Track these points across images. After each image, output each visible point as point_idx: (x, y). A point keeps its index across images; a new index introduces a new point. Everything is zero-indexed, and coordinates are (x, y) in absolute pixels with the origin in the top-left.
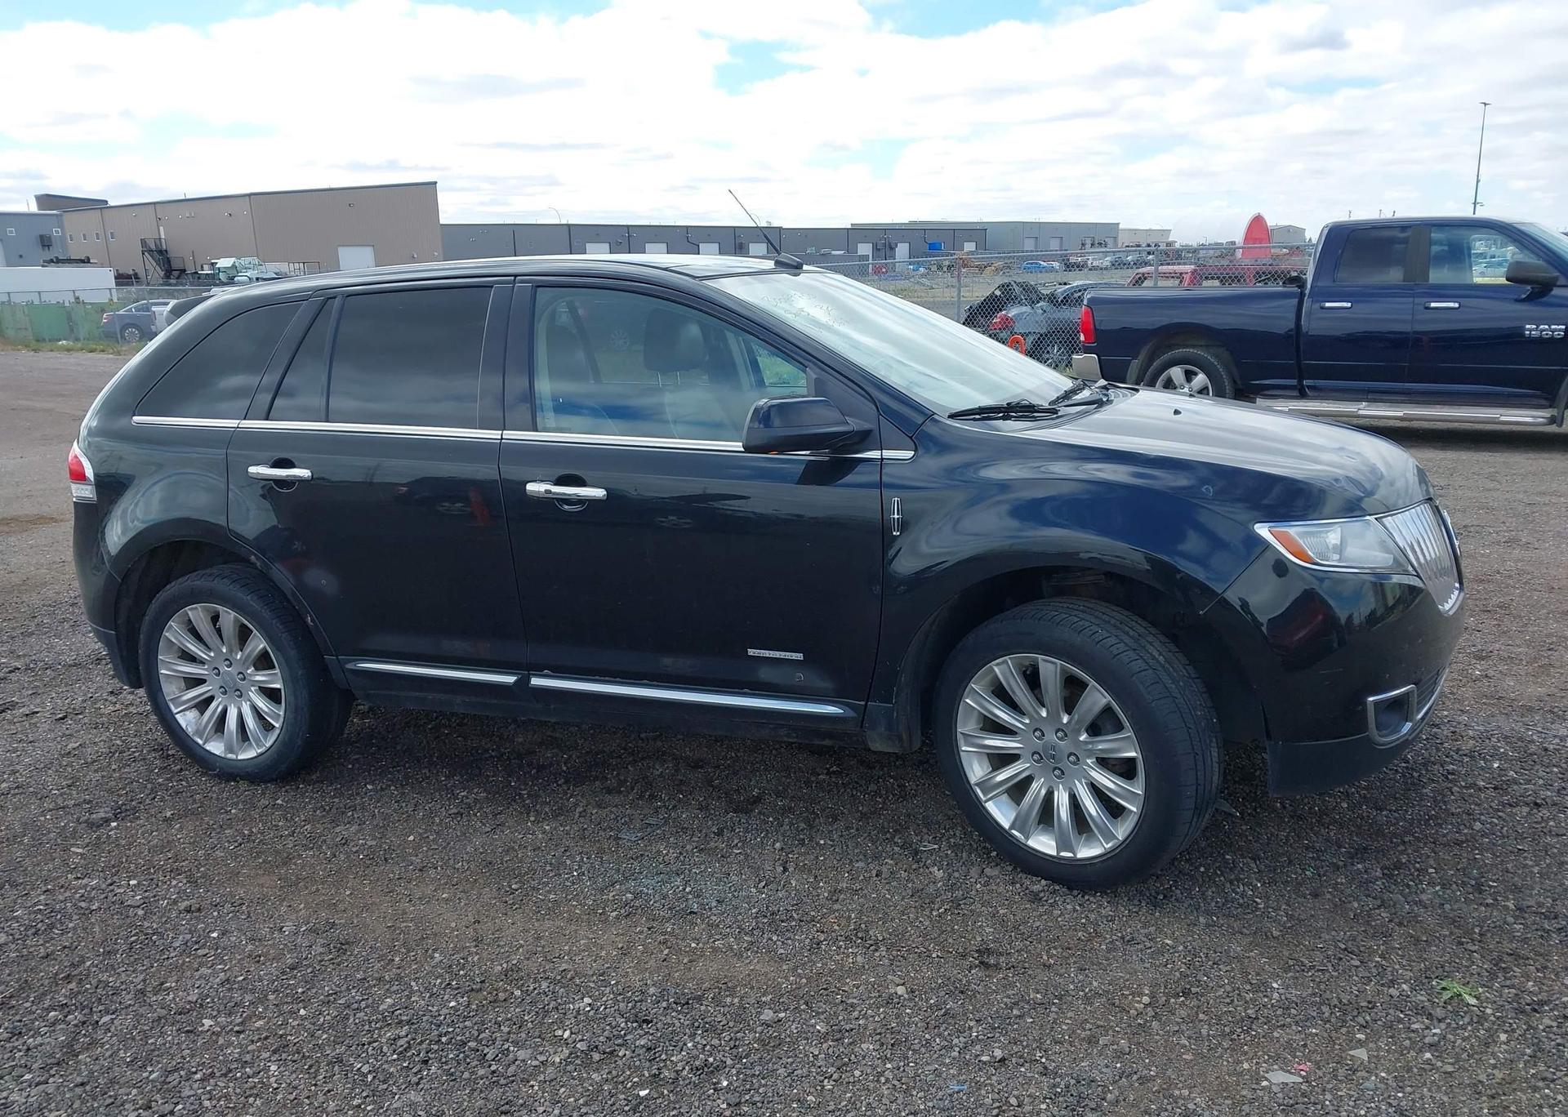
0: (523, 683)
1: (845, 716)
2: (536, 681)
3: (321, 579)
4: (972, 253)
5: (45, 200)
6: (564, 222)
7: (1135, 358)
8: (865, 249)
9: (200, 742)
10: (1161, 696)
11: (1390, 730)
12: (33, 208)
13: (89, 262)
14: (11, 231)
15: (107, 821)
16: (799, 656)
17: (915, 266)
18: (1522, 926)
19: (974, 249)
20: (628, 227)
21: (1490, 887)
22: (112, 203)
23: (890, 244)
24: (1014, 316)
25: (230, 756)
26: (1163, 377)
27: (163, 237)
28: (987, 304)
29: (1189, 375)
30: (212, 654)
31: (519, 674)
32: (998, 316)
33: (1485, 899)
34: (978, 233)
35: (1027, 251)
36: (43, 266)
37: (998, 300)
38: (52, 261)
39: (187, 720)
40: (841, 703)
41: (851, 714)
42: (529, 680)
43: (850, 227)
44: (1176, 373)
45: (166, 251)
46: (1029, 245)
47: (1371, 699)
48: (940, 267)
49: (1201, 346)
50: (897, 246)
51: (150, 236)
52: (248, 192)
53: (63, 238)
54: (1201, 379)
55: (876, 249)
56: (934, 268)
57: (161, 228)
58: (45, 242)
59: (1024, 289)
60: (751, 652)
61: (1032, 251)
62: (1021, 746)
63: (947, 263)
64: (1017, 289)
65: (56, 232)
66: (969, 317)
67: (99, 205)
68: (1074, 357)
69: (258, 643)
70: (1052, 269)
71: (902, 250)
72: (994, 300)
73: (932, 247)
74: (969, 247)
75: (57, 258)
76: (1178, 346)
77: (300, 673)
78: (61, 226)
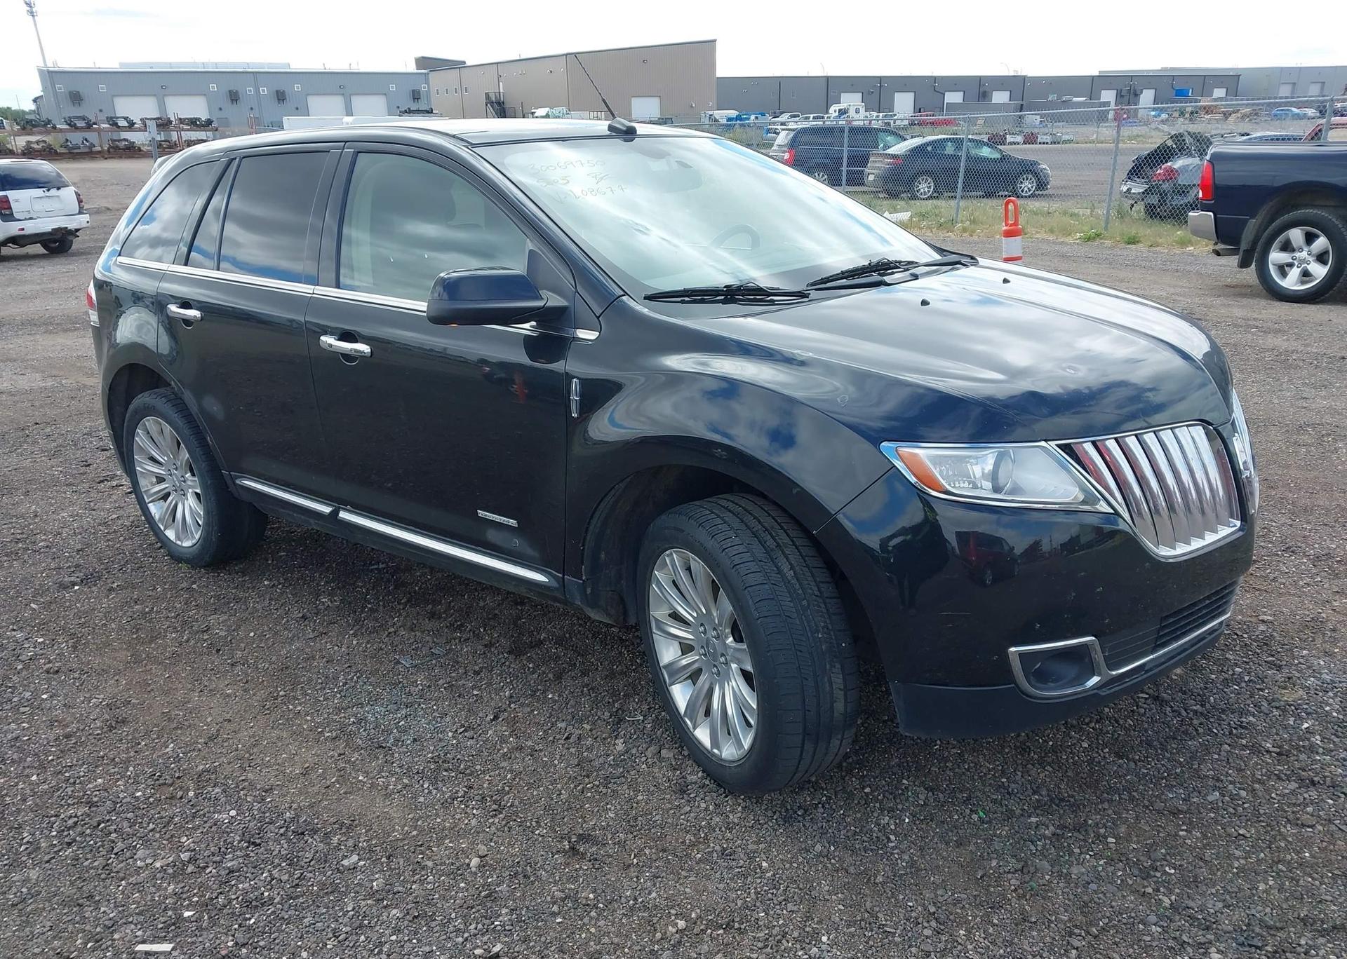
0: (335, 513)
1: (549, 585)
2: (343, 515)
3: (214, 406)
4: (1221, 99)
5: (423, 62)
6: (825, 75)
7: (1253, 217)
8: (1108, 96)
9: (162, 528)
10: (769, 613)
11: (1058, 684)
12: (412, 68)
13: (432, 112)
14: (393, 87)
15: (74, 584)
16: (513, 522)
17: (1158, 112)
18: (1160, 930)
19: (1224, 96)
20: (880, 78)
21: (1165, 873)
22: (468, 63)
23: (1135, 91)
24: (1180, 168)
25: (179, 543)
26: (1281, 238)
27: (501, 91)
28: (1158, 155)
29: (1310, 238)
30: (166, 458)
31: (333, 506)
32: (1163, 167)
33: (1145, 887)
34: (1231, 81)
35: (1281, 98)
36: (400, 116)
37: (1170, 151)
38: (406, 111)
39: (155, 510)
40: (546, 572)
41: (555, 584)
42: (338, 514)
43: (1097, 74)
44: (1296, 235)
45: (503, 103)
46: (1285, 91)
47: (1013, 649)
48: (1182, 114)
49: (1330, 206)
50: (1142, 92)
51: (492, 90)
52: (565, 52)
53: (428, 92)
54: (1321, 242)
55: (1120, 96)
56: (1176, 114)
57: (501, 84)
58: (416, 96)
59: (1198, 141)
60: (481, 513)
61: (1287, 98)
62: (692, 637)
63: (1189, 109)
64: (1188, 140)
65: (424, 87)
66: (1133, 168)
67: (460, 65)
68: (1190, 214)
69: (185, 455)
70: (1305, 116)
71: (1147, 97)
72: (1165, 151)
73: (1180, 93)
74: (1219, 93)
75: (409, 109)
76: (1306, 206)
77: (209, 482)
78: (427, 82)
